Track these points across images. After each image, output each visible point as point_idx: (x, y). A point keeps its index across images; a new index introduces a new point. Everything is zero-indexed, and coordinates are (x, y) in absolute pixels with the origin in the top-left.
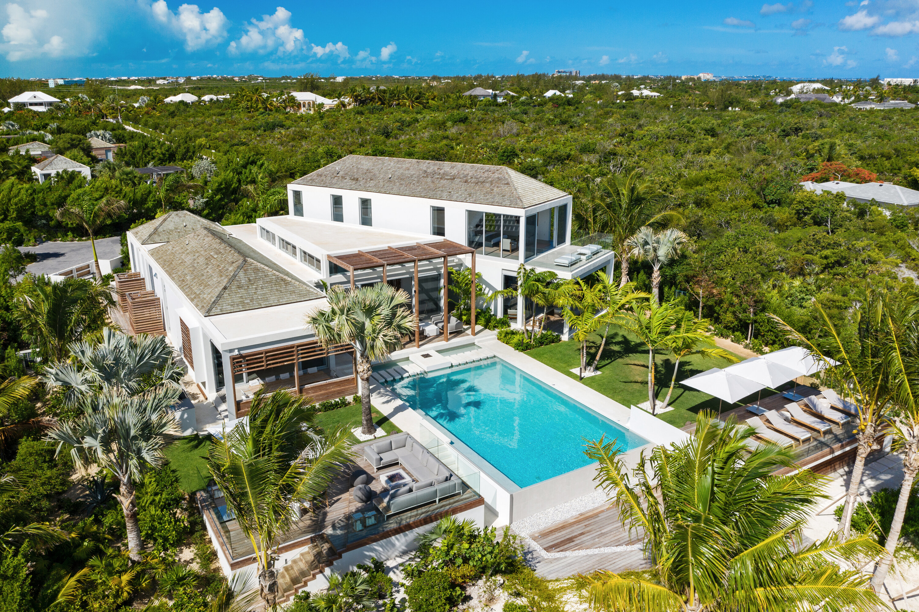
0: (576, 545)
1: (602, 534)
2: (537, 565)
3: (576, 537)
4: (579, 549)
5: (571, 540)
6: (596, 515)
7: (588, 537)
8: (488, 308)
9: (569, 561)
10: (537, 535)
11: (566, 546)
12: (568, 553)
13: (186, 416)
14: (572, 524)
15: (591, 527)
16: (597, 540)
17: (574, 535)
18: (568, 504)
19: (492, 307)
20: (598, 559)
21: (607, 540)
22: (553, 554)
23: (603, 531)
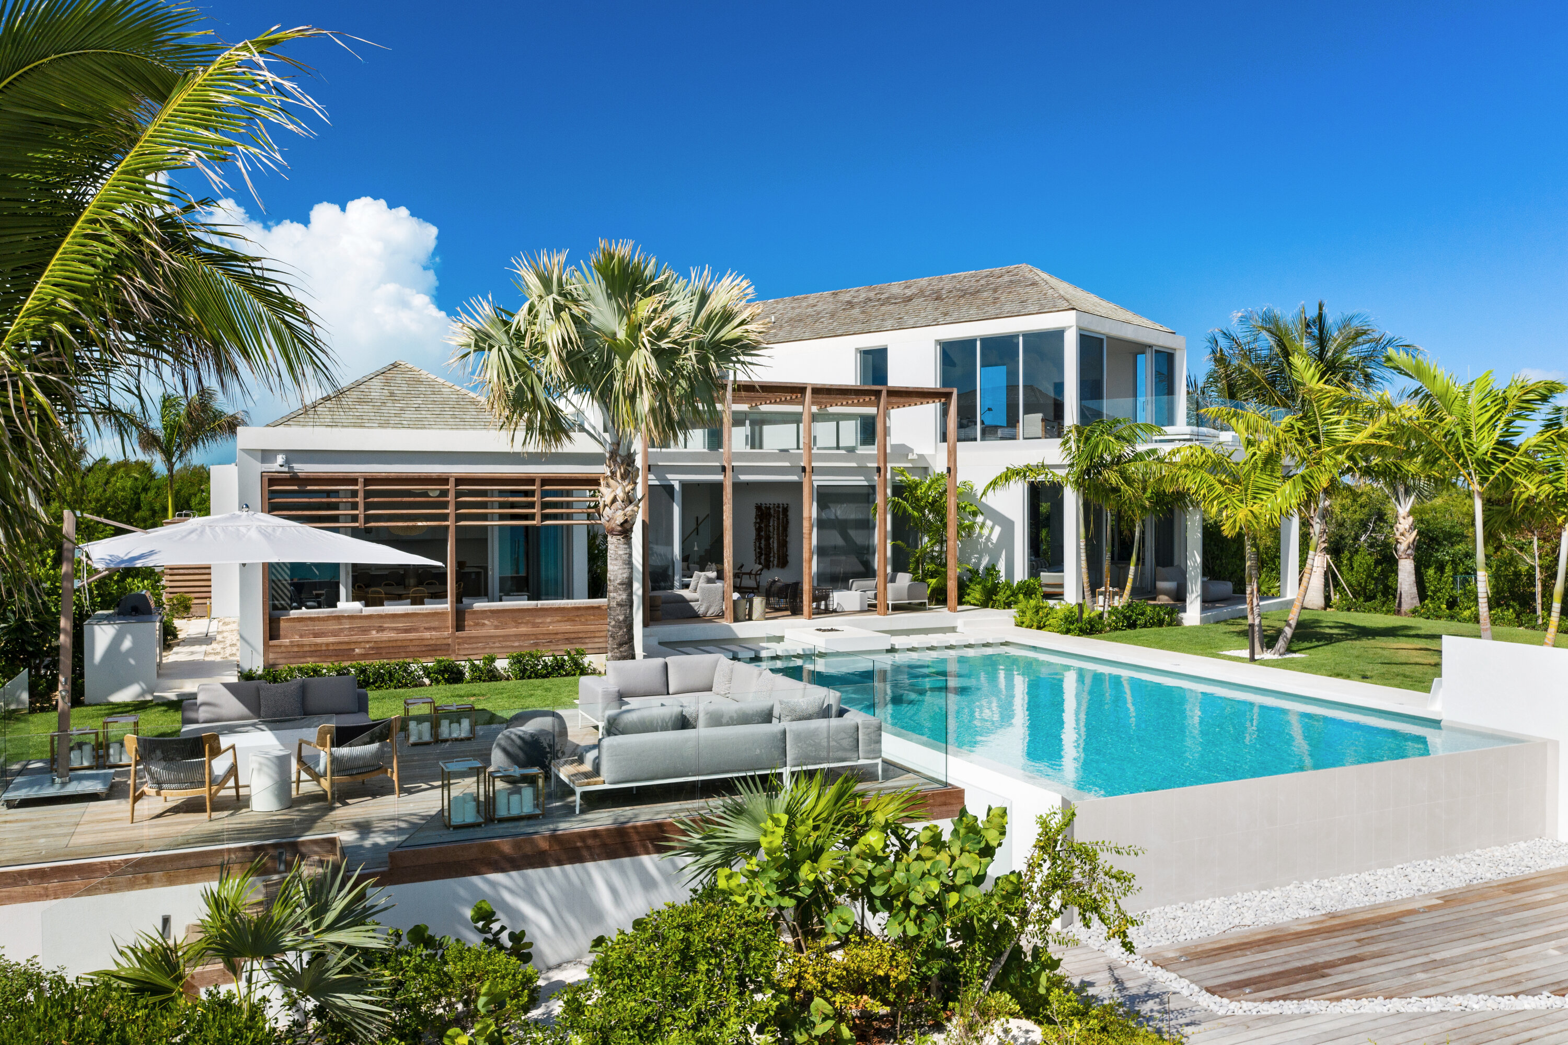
0: (1341, 986)
1: (1435, 965)
2: (1188, 1030)
3: (1332, 965)
4: (1357, 997)
5: (1314, 971)
6: (1394, 919)
7: (1383, 969)
8: (991, 570)
9: (1327, 1027)
10: (1171, 955)
11: (1297, 987)
12: (1310, 1005)
14: (1300, 936)
15: (1382, 946)
16: (1421, 976)
17: (1321, 960)
18: (1277, 893)
19: (1001, 566)
20: (1449, 1025)
21: (1466, 977)
22: (1246, 1005)
23: (1438, 957)
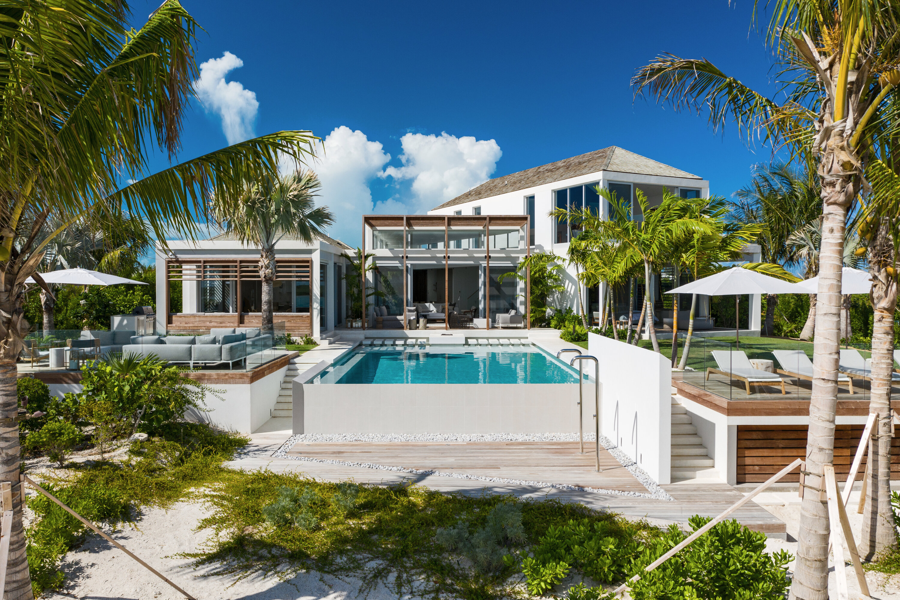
13: (125, 322)
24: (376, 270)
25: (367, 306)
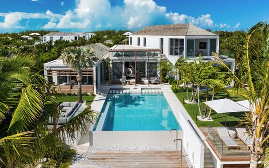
24: (113, 64)
25: (110, 76)
